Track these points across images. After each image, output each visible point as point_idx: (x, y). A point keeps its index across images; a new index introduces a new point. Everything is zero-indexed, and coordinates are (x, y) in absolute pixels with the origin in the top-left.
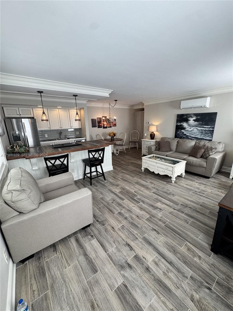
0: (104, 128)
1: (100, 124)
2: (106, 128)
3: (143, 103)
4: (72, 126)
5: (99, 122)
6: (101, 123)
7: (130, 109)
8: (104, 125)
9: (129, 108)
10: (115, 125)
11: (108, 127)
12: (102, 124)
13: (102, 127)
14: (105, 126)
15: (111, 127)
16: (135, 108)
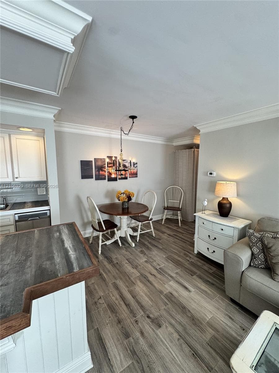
0: (111, 179)
1: (101, 172)
2: (115, 179)
3: (198, 128)
4: (16, 176)
5: (100, 168)
6: (102, 170)
7: (166, 145)
8: (110, 174)
9: (163, 143)
10: (135, 175)
11: (119, 179)
12: (105, 171)
13: (105, 179)
14: (113, 176)
15: (126, 178)
16: (175, 144)
